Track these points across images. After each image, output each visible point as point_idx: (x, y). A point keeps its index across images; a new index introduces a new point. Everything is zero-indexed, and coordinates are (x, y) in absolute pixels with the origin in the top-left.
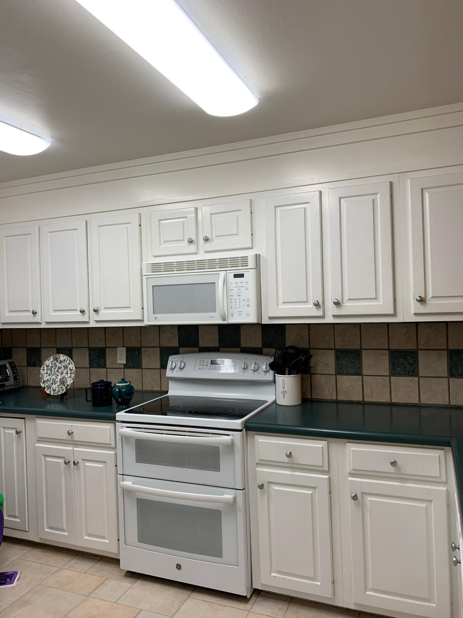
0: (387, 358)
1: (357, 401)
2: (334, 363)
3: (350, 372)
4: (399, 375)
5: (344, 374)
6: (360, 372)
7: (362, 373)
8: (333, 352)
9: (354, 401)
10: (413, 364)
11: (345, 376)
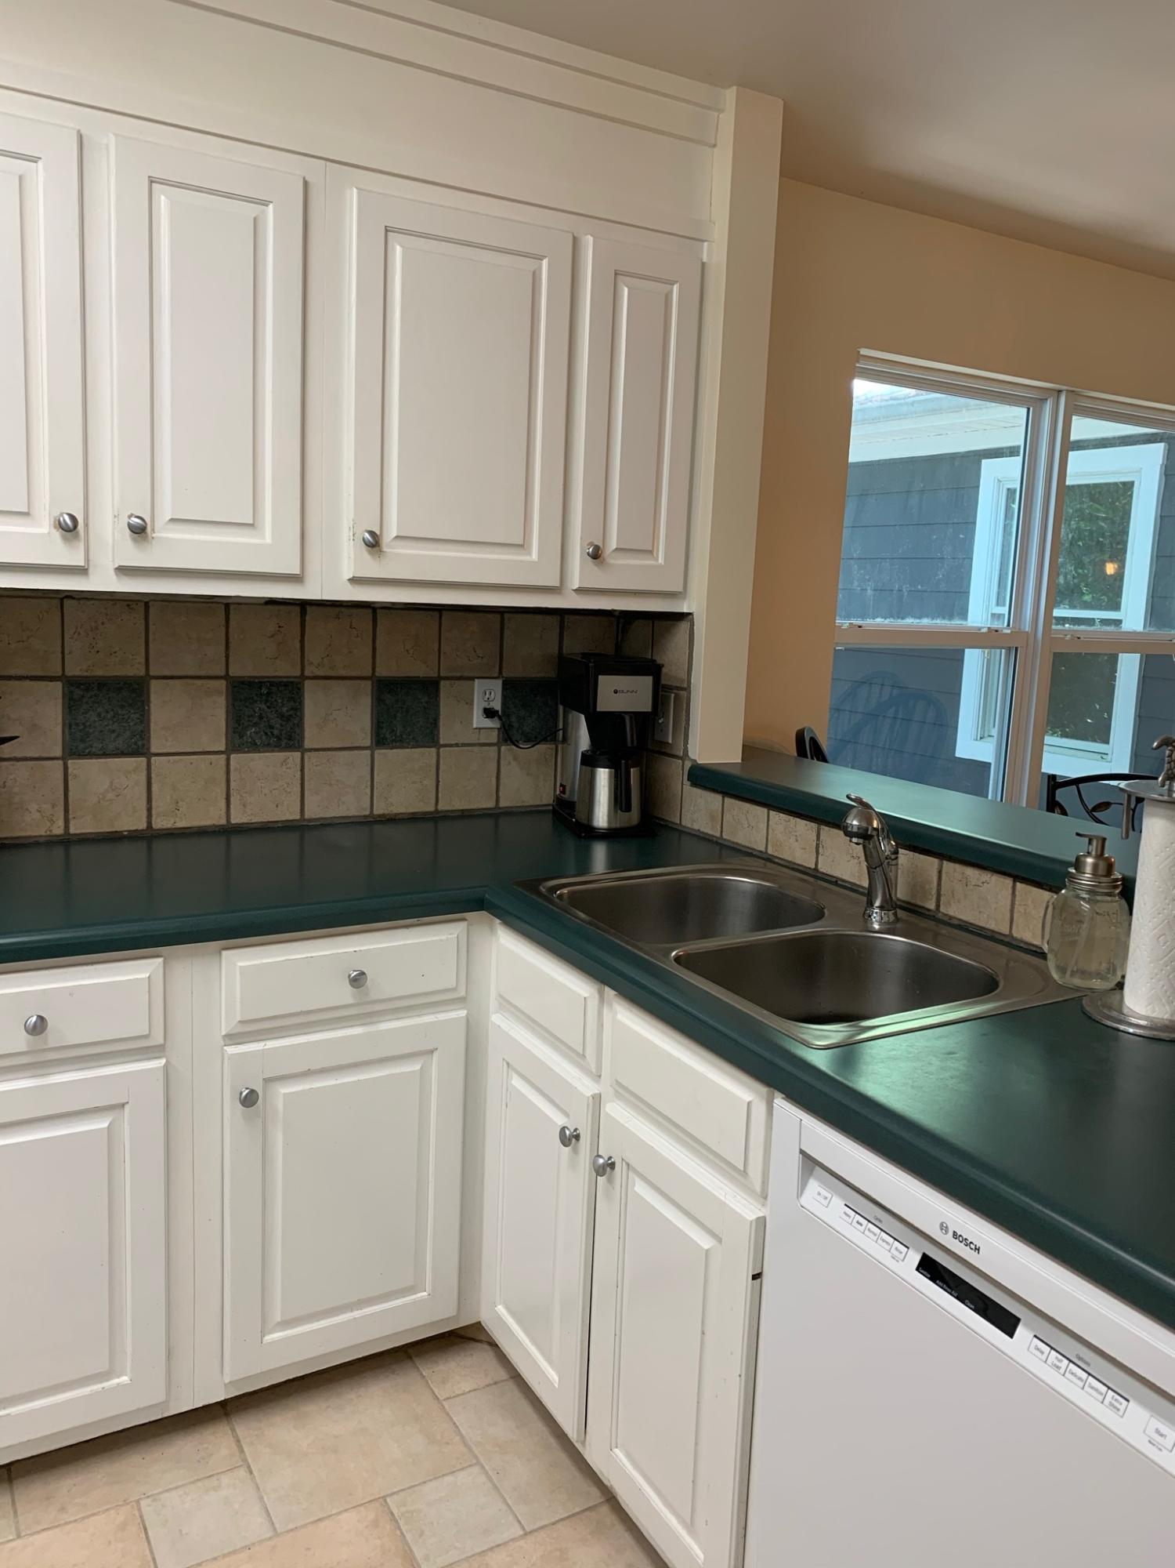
0: (221, 702)
1: (129, 831)
2: (60, 720)
3: (111, 747)
4: (254, 747)
5: (91, 755)
6: (143, 745)
7: (149, 749)
8: (58, 686)
9: (122, 832)
10: (288, 719)
11: (94, 760)
